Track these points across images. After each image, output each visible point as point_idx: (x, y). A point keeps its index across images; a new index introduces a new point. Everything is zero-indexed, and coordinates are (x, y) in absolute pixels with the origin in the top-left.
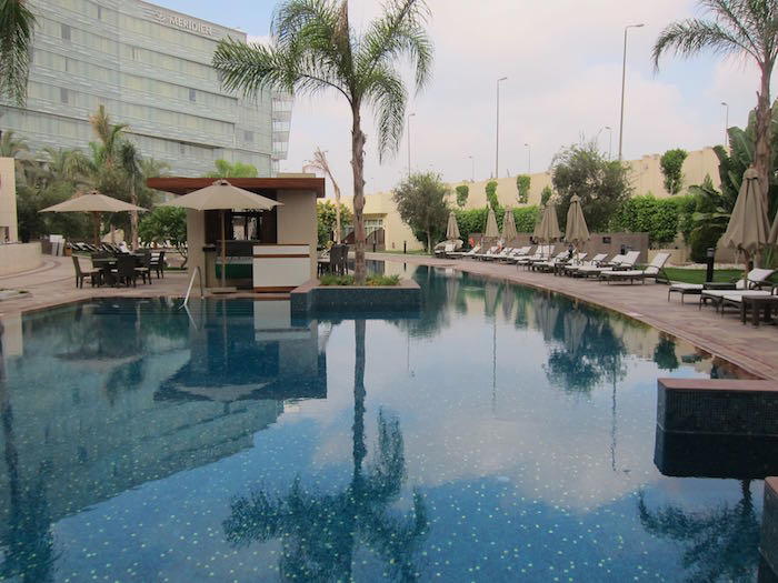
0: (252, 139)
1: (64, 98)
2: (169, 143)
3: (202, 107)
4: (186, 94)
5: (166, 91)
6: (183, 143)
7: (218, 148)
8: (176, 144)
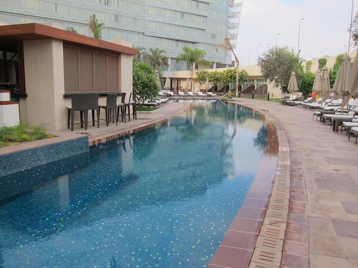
0: (215, 38)
1: (117, 20)
2: (170, 41)
3: (188, 21)
4: (179, 15)
5: (168, 14)
6: (177, 40)
7: (197, 43)
8: (174, 42)
